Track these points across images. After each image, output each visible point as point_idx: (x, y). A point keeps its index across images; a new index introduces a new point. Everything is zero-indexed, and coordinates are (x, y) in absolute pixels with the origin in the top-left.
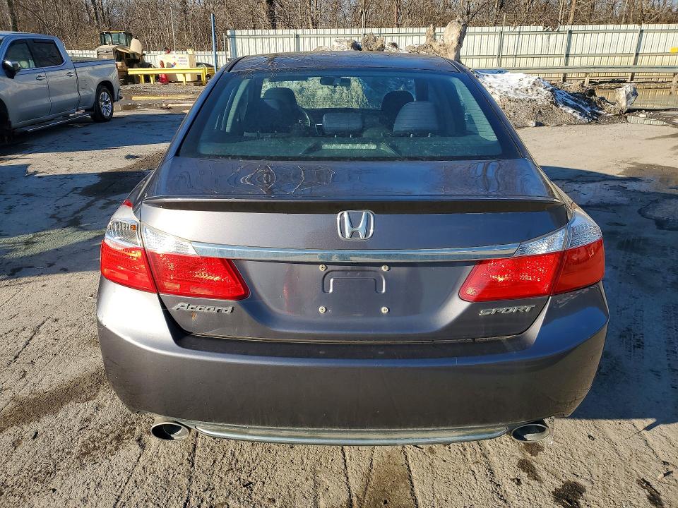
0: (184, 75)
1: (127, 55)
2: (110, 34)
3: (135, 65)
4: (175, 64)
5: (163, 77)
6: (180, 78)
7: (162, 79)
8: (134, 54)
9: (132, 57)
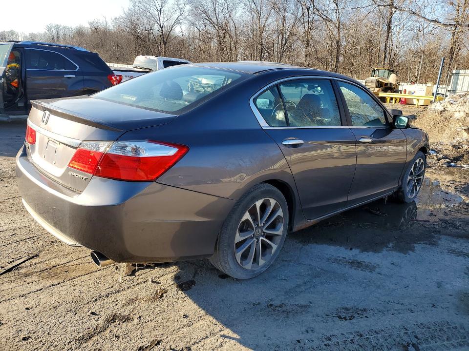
0: (418, 100)
1: (386, 84)
2: (378, 70)
3: (389, 91)
4: (415, 92)
5: (403, 100)
6: (415, 102)
7: (402, 101)
8: (391, 84)
9: (389, 85)
